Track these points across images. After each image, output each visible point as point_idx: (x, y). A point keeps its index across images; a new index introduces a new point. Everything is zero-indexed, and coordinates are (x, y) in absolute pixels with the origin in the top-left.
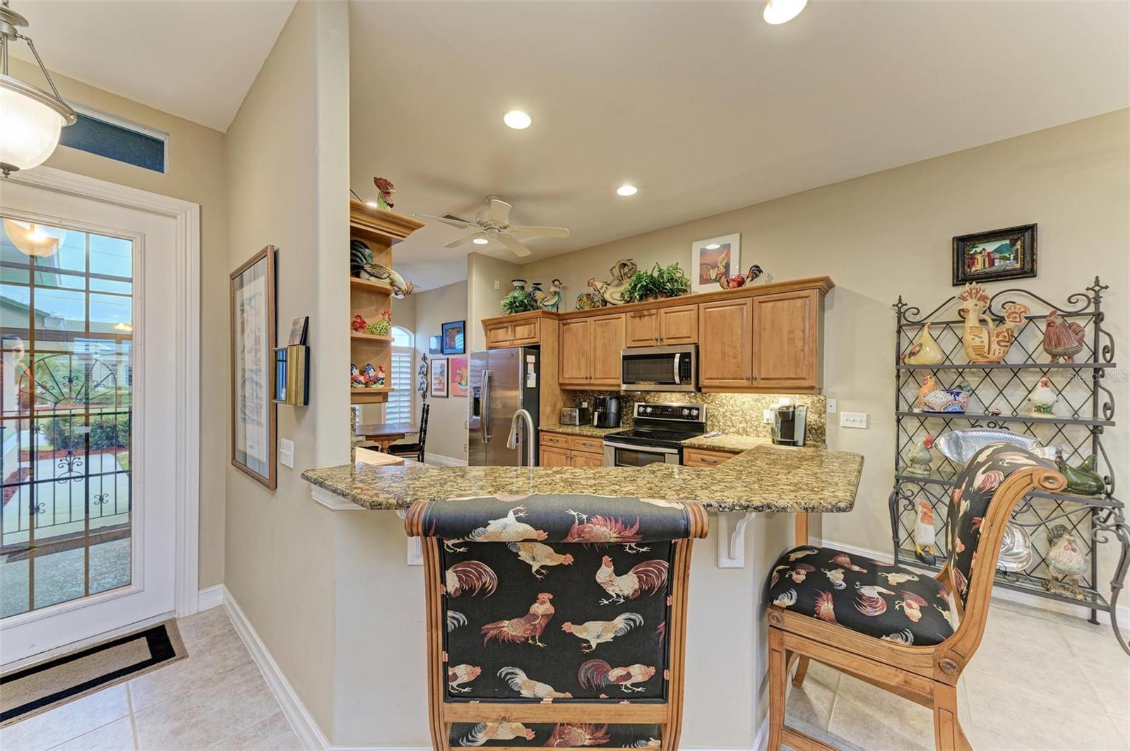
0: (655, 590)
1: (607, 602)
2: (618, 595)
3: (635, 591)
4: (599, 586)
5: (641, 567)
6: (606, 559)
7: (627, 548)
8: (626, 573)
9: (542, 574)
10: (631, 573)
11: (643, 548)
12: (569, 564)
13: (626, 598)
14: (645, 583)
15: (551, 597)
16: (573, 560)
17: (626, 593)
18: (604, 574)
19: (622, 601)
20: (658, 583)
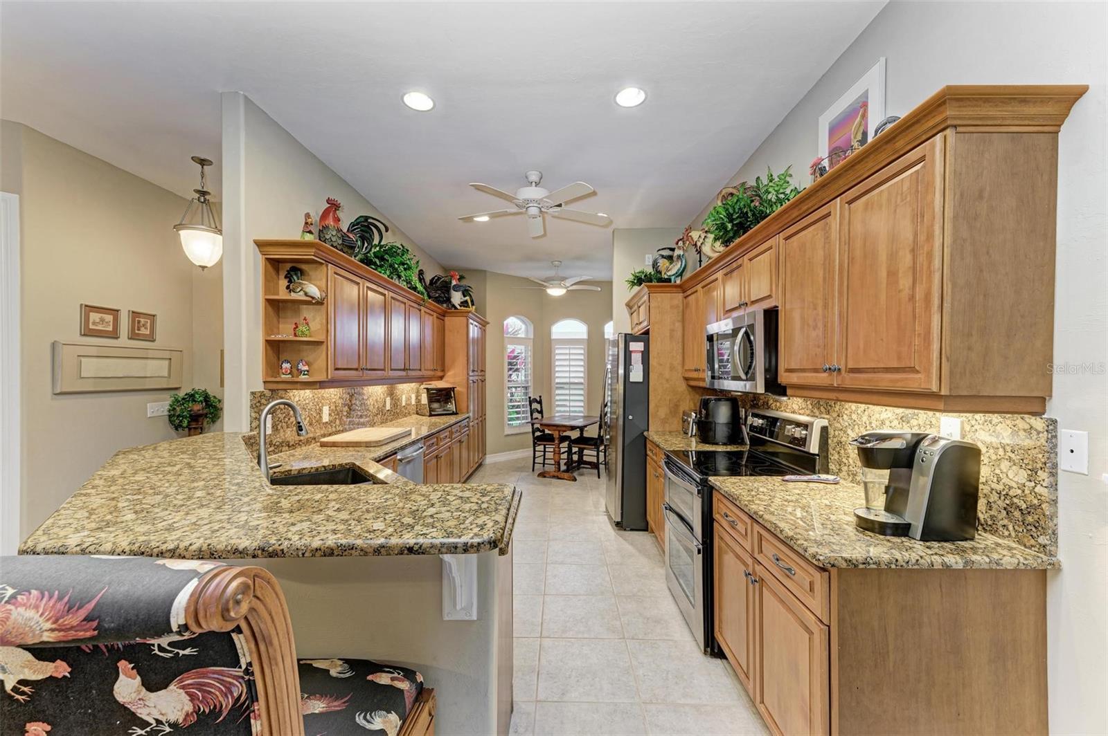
0: (224, 714)
1: (143, 732)
2: (159, 722)
3: (187, 715)
4: (123, 708)
5: (188, 678)
6: (123, 665)
7: (156, 648)
8: (165, 688)
9: (23, 693)
10: (172, 687)
11: (184, 650)
12: (65, 677)
13: (174, 725)
14: (201, 702)
15: (49, 728)
16: (70, 670)
17: (172, 719)
18: (127, 688)
19: (168, 729)
20: (227, 703)
